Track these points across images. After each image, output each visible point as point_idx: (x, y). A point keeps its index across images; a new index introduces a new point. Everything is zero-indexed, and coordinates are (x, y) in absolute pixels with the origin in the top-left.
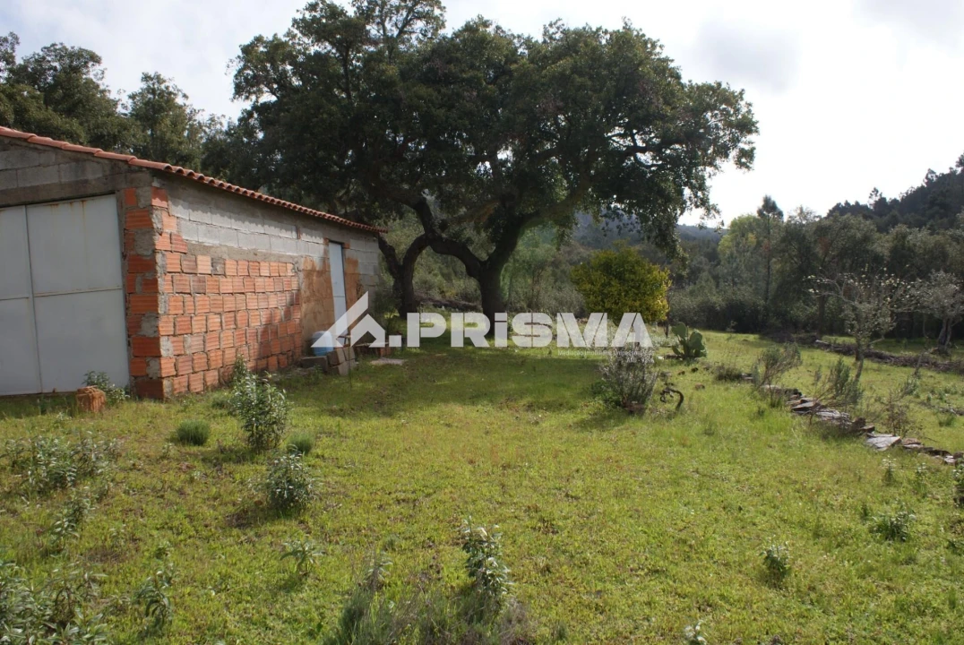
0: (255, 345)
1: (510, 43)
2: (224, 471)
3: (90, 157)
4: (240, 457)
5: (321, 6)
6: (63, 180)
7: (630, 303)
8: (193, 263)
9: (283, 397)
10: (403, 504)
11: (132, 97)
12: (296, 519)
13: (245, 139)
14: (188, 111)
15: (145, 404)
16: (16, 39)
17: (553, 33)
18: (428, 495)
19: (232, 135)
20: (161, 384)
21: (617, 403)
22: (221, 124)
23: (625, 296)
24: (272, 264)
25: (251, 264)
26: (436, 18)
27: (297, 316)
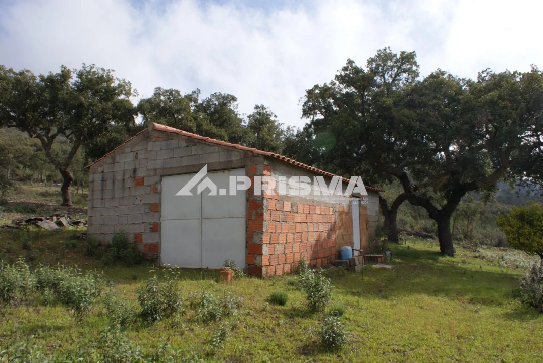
0: (310, 252)
1: (458, 83)
2: (296, 322)
3: (234, 149)
4: (304, 315)
5: (350, 67)
6: (221, 160)
7: (538, 240)
8: (281, 205)
9: (329, 283)
10: (397, 353)
11: (249, 117)
12: (336, 354)
13: (307, 139)
14: (276, 124)
15: (253, 279)
16: (199, 91)
17: (485, 77)
18: (412, 349)
19: (299, 137)
20: (261, 270)
21: (531, 304)
22: (293, 130)
23: (534, 235)
24: (322, 207)
25: (311, 207)
26: (414, 71)
27: (334, 237)
